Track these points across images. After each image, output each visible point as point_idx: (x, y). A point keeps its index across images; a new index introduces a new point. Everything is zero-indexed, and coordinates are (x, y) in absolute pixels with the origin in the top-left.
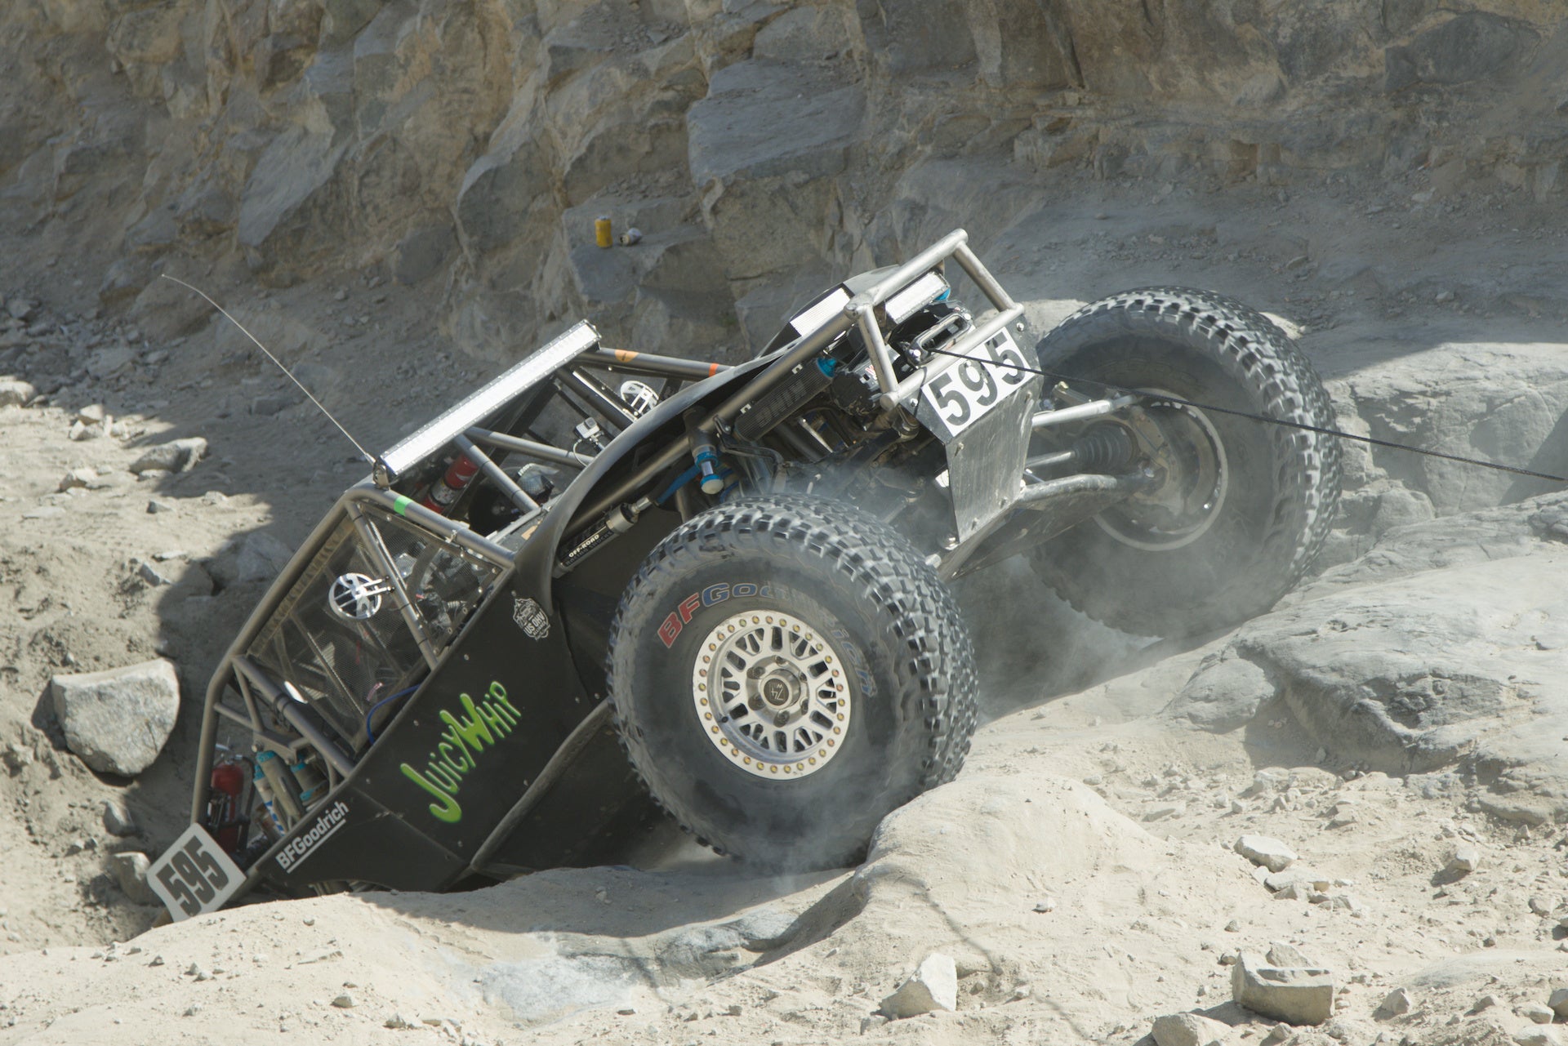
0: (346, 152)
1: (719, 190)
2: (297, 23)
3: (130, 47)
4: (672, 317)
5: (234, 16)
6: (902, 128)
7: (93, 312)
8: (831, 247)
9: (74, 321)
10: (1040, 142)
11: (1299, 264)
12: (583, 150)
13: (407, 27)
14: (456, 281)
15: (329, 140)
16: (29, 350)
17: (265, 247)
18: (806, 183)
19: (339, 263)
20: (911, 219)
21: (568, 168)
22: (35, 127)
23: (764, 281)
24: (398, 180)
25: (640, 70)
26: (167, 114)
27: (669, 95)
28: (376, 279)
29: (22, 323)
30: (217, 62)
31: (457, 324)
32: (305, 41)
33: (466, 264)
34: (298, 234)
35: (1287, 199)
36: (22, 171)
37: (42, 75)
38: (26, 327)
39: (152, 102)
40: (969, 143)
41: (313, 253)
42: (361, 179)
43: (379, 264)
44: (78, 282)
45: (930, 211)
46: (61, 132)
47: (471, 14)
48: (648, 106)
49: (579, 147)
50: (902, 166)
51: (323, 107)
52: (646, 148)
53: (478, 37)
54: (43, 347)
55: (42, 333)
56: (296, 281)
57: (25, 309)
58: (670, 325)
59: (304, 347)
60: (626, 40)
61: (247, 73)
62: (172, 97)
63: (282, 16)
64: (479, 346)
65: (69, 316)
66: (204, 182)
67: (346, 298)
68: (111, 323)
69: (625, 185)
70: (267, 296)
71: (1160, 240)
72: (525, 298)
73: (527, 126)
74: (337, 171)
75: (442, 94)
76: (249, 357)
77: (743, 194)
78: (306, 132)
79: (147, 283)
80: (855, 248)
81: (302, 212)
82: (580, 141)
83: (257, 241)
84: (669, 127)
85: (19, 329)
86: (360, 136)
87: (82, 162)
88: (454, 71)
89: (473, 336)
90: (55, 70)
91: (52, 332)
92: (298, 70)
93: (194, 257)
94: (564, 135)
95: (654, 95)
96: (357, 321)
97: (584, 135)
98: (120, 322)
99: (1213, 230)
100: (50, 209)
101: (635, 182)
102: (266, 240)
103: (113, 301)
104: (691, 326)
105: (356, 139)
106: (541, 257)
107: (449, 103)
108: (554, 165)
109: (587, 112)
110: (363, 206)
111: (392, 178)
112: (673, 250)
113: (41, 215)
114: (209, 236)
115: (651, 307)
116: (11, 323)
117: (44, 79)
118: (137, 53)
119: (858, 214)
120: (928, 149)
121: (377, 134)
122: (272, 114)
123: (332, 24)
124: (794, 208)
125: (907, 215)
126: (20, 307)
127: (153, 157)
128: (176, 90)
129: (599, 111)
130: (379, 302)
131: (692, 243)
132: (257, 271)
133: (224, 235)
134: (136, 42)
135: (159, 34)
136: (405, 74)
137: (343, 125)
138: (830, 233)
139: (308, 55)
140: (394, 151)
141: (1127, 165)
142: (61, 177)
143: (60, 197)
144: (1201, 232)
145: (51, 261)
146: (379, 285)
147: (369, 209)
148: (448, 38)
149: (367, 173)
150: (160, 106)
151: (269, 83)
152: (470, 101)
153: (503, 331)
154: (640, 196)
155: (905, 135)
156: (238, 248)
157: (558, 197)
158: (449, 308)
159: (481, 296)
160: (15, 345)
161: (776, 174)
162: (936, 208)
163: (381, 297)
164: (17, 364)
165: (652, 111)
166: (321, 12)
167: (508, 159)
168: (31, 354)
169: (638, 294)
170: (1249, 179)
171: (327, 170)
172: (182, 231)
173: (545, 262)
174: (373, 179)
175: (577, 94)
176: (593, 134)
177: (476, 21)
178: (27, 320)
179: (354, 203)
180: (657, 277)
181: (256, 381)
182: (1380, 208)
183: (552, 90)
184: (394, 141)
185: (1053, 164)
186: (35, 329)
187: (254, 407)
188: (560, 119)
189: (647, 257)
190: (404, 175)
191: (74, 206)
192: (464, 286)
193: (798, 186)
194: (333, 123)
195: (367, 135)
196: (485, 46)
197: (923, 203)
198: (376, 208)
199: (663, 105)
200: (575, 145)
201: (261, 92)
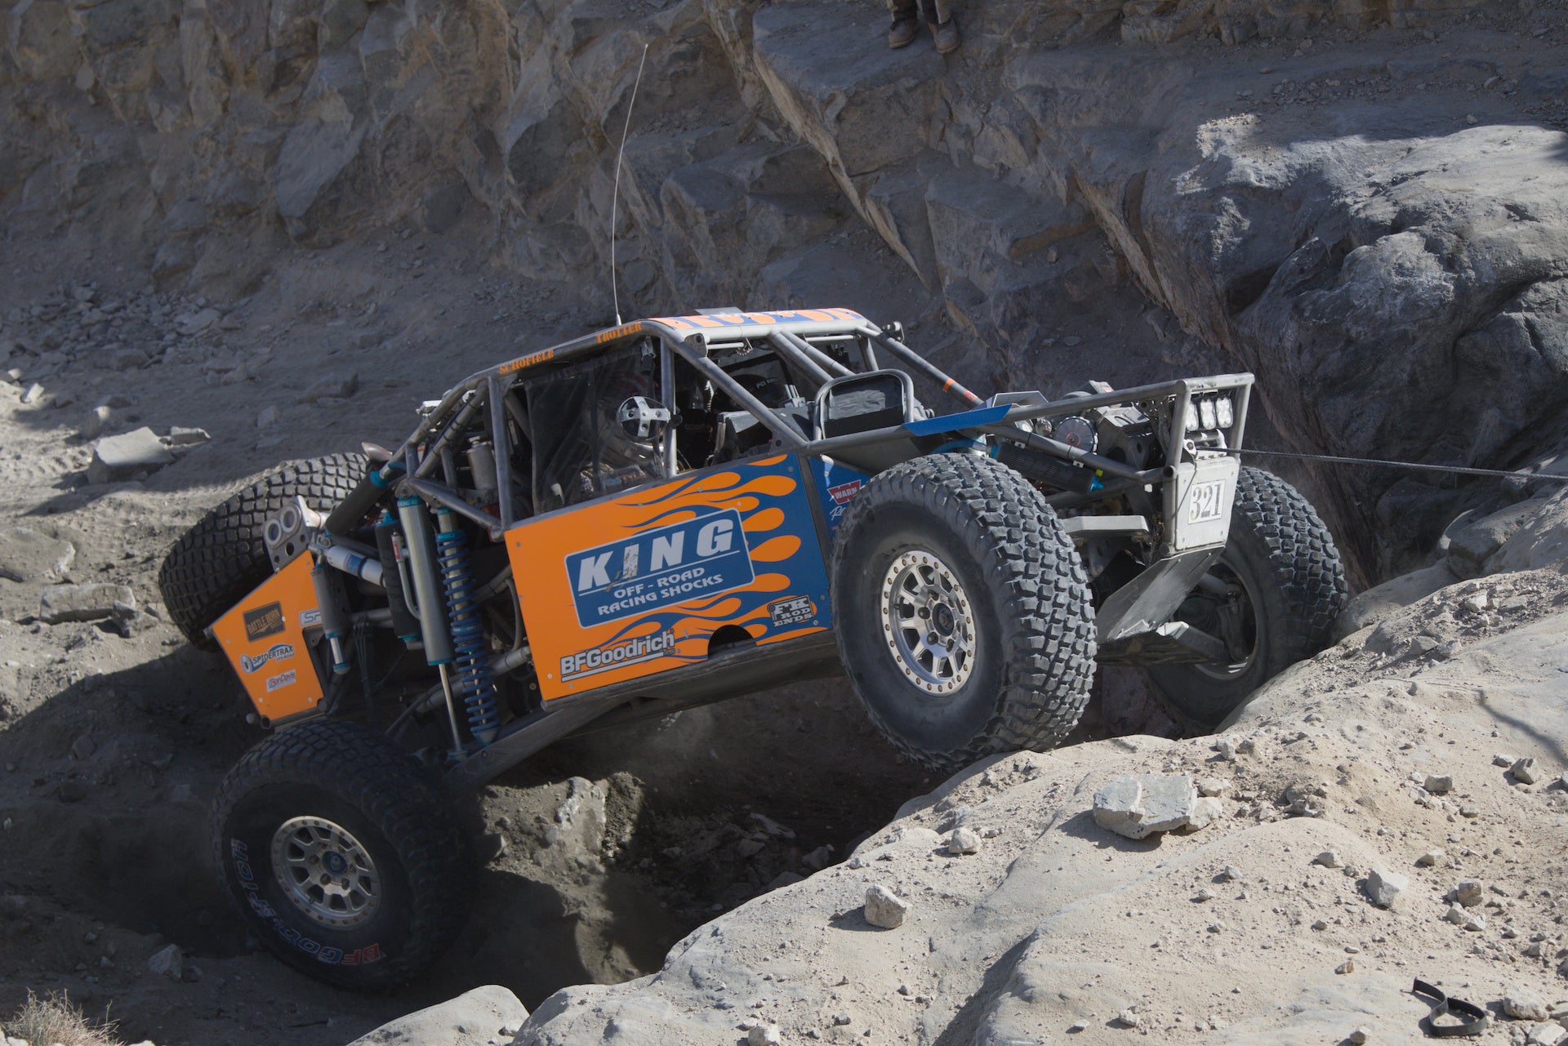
0: (366, 132)
1: (841, 101)
2: (295, 37)
3: (115, 81)
4: (787, 215)
5: (232, 39)
6: (993, 32)
7: (150, 289)
8: (942, 138)
9: (137, 298)
10: (1155, 23)
11: (1495, 84)
12: (616, 100)
13: (400, 28)
14: (502, 221)
15: (348, 127)
16: (115, 323)
17: (307, 217)
18: (916, 86)
19: (371, 223)
20: (1045, 101)
21: (605, 116)
22: (25, 156)
23: (882, 175)
24: (413, 150)
25: (654, 29)
26: (154, 129)
27: (683, 47)
28: (406, 233)
29: (90, 305)
30: (216, 79)
31: (512, 255)
32: (303, 50)
33: (510, 206)
34: (335, 203)
35: (1436, 37)
36: (26, 191)
37: (20, 115)
38: (98, 307)
39: (136, 122)
40: (1069, 35)
41: (348, 217)
42: (384, 151)
43: (404, 219)
44: (119, 269)
45: (1061, 92)
46: (50, 157)
47: (464, 8)
48: (667, 58)
49: (610, 98)
50: (1001, 63)
51: (341, 99)
52: (669, 92)
53: (471, 27)
54: (123, 320)
55: (118, 310)
56: (336, 242)
57: (89, 294)
58: (786, 223)
59: (372, 290)
60: (632, 8)
61: (247, 84)
62: (159, 116)
63: (282, 32)
64: (541, 270)
65: (130, 294)
66: (223, 175)
67: (387, 249)
68: (174, 294)
69: (657, 124)
70: (315, 256)
71: (1336, 83)
72: (571, 227)
73: (555, 88)
74: (361, 147)
75: (444, 77)
76: (320, 305)
77: (863, 102)
78: (322, 122)
79: (195, 260)
80: (975, 134)
81: (336, 185)
82: (611, 93)
83: (300, 213)
84: (685, 73)
85: (90, 310)
86: (376, 119)
87: (90, 176)
88: (452, 56)
89: (534, 262)
90: (36, 109)
91: (125, 308)
92: (297, 75)
93: (230, 235)
94: (594, 90)
95: (673, 48)
96: (412, 265)
97: (614, 88)
98: (182, 293)
99: (1384, 69)
100: (66, 216)
101: (665, 120)
102: (308, 211)
103: (163, 278)
104: (804, 221)
105: (372, 121)
106: (581, 192)
107: (450, 84)
108: (586, 115)
109: (614, 68)
110: (387, 174)
111: (409, 148)
112: (772, 162)
113: (58, 222)
114: (240, 216)
115: (762, 210)
116: (82, 306)
117: (23, 119)
118: (121, 85)
119: (974, 105)
120: (1026, 45)
121: (390, 116)
122: (278, 114)
123: (329, 34)
124: (906, 109)
125: (1040, 98)
126: (83, 294)
127: (152, 165)
128: (162, 109)
129: (625, 67)
130: (421, 248)
131: (788, 153)
132: (300, 238)
133: (253, 214)
134: (119, 76)
135: (137, 68)
136: (406, 65)
137: (360, 111)
138: (941, 127)
139: (305, 62)
140: (408, 127)
141: (1261, 30)
142: (74, 189)
143: (73, 206)
144: (1373, 71)
145: (88, 255)
146: (411, 236)
147: (391, 176)
148: (445, 30)
149: (388, 147)
150: (147, 124)
151: (273, 89)
152: (466, 80)
153: (563, 255)
154: (681, 130)
155: (998, 37)
156: (268, 223)
157: (592, 141)
158: (501, 243)
159: (532, 230)
160: (99, 322)
161: (890, 82)
162: (1066, 89)
163: (420, 244)
164: (109, 335)
165: (670, 62)
166: (315, 26)
167: (544, 115)
168: (118, 327)
169: (749, 201)
170: (1383, 26)
171: (351, 149)
172: (217, 215)
173: (587, 194)
174: (393, 151)
175: (603, 55)
176: (623, 86)
177: (469, 14)
178: (94, 302)
179: (378, 173)
180: (761, 185)
181: (340, 322)
182: (1543, 31)
183: (575, 55)
184: (408, 119)
185: (1174, 38)
186: (109, 306)
187: (358, 342)
188: (588, 78)
189: (738, 171)
190: (417, 146)
191: (90, 212)
192: (514, 225)
193: (910, 90)
194: (351, 111)
195: (382, 117)
196: (477, 33)
197: (1050, 86)
198: (397, 175)
199: (678, 56)
200: (607, 97)
201: (266, 97)
